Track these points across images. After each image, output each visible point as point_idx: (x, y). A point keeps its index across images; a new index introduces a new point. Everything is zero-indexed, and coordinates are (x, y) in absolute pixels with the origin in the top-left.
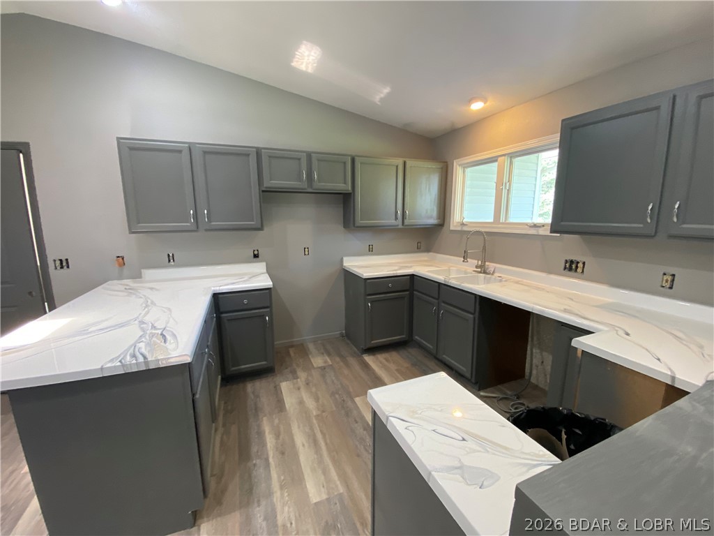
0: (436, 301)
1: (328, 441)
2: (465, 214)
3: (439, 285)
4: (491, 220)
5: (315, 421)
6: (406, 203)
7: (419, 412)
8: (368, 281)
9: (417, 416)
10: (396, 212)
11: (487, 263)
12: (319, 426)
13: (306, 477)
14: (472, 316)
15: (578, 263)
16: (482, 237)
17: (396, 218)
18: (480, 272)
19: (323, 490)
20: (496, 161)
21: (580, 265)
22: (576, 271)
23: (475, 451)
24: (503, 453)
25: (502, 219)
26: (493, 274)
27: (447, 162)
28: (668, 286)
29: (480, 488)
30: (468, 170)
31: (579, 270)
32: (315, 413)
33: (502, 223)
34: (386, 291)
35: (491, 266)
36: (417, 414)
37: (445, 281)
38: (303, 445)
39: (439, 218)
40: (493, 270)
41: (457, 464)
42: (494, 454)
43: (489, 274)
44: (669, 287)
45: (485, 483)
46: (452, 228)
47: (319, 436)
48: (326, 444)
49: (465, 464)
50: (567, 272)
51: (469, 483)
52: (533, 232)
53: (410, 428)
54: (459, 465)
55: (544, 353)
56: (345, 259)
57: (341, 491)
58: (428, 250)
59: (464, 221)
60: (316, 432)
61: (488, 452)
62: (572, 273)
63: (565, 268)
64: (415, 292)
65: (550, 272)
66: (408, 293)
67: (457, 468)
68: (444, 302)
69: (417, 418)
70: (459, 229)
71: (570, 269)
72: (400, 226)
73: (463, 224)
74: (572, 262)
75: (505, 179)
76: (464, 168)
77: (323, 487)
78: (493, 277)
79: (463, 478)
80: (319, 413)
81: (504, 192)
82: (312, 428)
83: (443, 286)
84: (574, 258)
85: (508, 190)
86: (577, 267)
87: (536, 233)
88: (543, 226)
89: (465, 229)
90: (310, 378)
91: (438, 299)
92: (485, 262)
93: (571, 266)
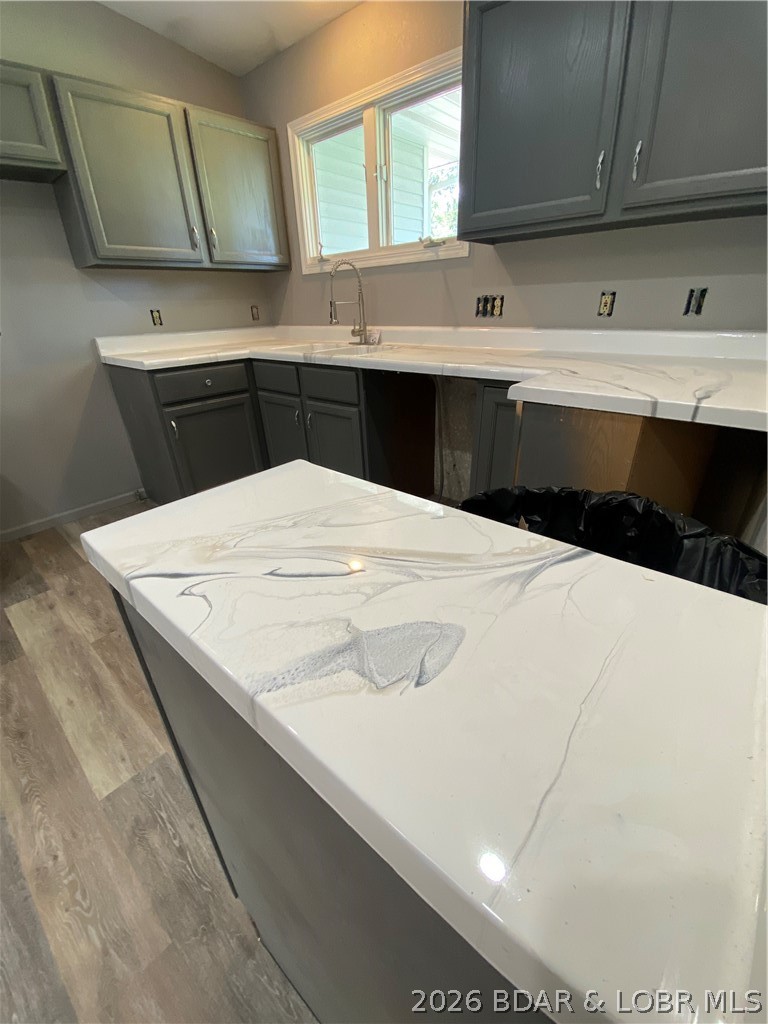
0: (298, 400)
1: (126, 677)
2: (323, 240)
3: (297, 366)
4: (366, 246)
5: (93, 652)
6: (207, 211)
7: (232, 543)
8: (158, 376)
9: (224, 553)
10: (191, 231)
11: (368, 328)
12: (104, 658)
13: (81, 757)
14: (355, 410)
15: (494, 299)
16: (357, 280)
17: (194, 245)
18: (360, 344)
19: (121, 766)
20: (360, 121)
21: (498, 303)
22: (492, 314)
23: (385, 587)
24: (454, 569)
25: (383, 243)
26: (379, 343)
27: (274, 129)
28: (607, 312)
29: (418, 684)
30: (316, 148)
31: (497, 311)
32: (92, 639)
33: (383, 248)
34: (203, 394)
35: (374, 331)
36: (227, 548)
37: (305, 358)
38: (71, 703)
39: (279, 252)
40: (378, 336)
41: (341, 637)
42: (434, 578)
43: (372, 344)
44: (608, 314)
45: (429, 665)
46: (305, 271)
47: (106, 674)
48: (123, 683)
49: (364, 628)
50: (481, 319)
51: (382, 681)
52: (429, 255)
53: (194, 590)
54: (347, 638)
55: (458, 453)
56: (100, 341)
57: (162, 751)
58: (273, 322)
59: (325, 253)
60: (96, 669)
61: (419, 577)
62: (488, 319)
63: (478, 313)
64: (260, 393)
65: (457, 325)
66: (246, 395)
67: (340, 651)
68: (310, 398)
69: (223, 559)
70: (317, 270)
71: (485, 313)
72: (207, 264)
73: (322, 260)
74: (486, 300)
75: (380, 160)
76: (308, 142)
77: (123, 760)
78: (380, 347)
79: (363, 675)
80: (101, 635)
81: (381, 186)
82: (87, 667)
83: (304, 369)
84: (489, 293)
85: (386, 182)
86: (493, 307)
87: (435, 258)
88: (444, 242)
89: (328, 268)
90: (75, 582)
91: (299, 396)
92: (365, 325)
93: (485, 306)
